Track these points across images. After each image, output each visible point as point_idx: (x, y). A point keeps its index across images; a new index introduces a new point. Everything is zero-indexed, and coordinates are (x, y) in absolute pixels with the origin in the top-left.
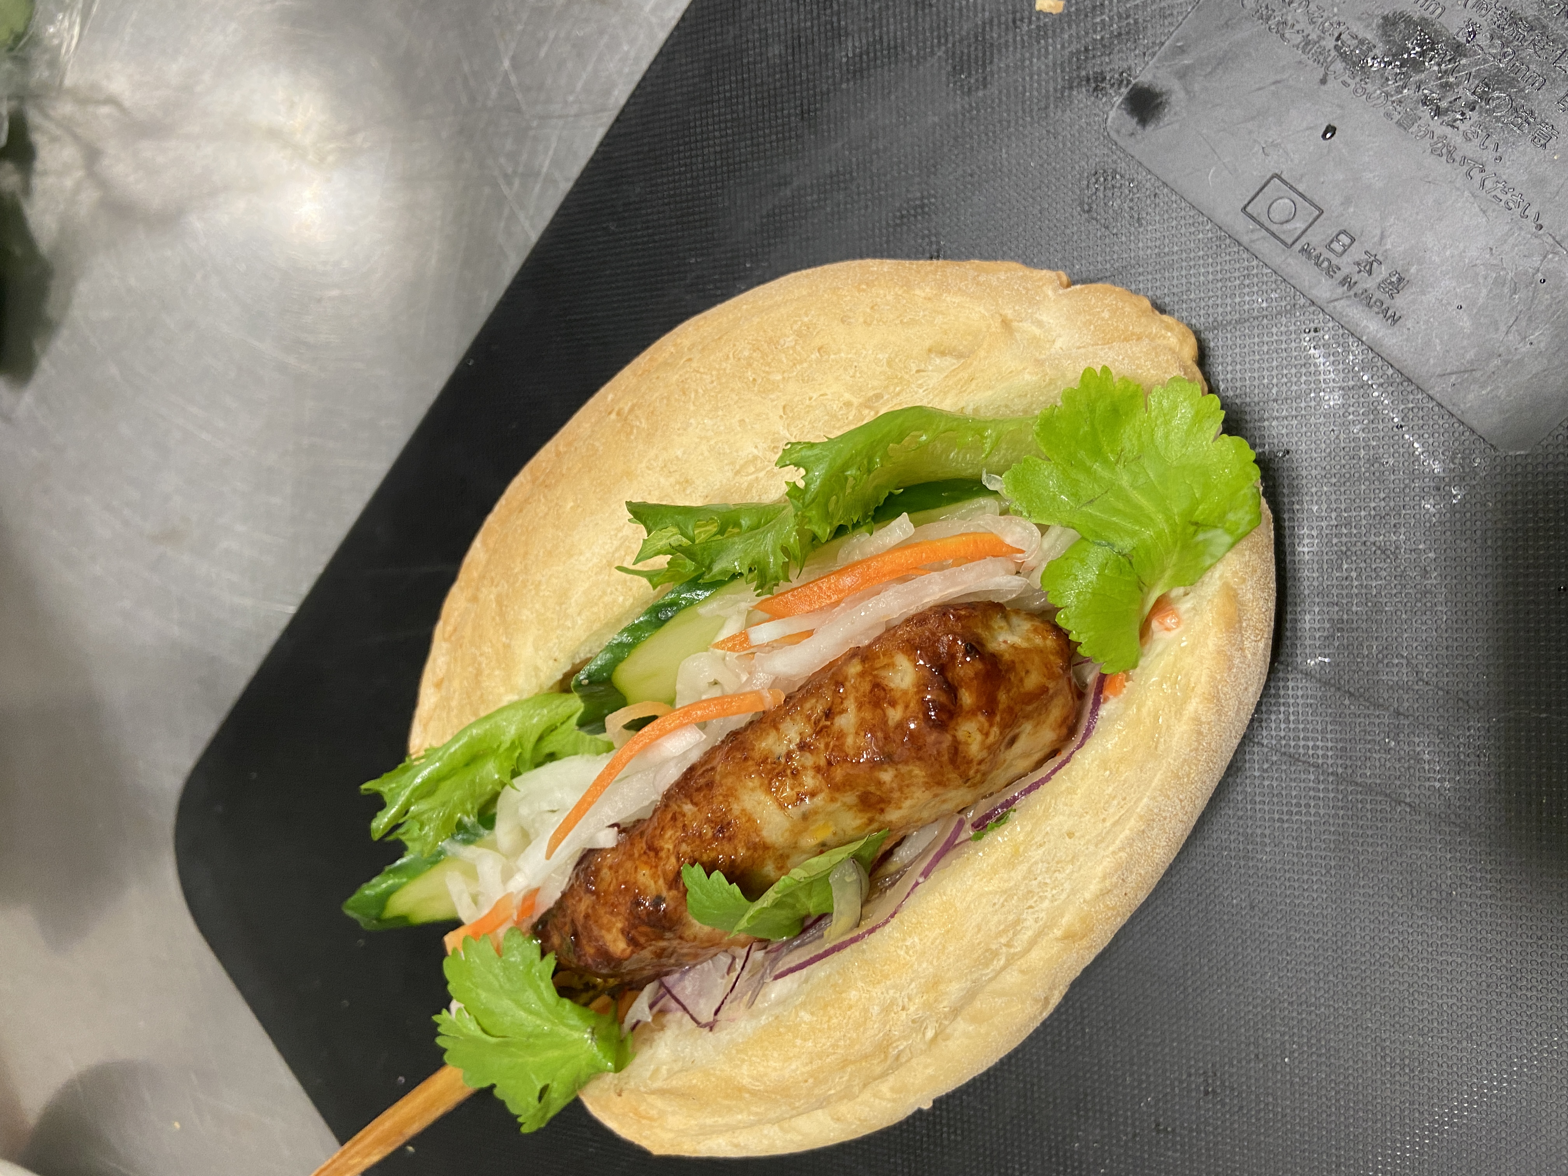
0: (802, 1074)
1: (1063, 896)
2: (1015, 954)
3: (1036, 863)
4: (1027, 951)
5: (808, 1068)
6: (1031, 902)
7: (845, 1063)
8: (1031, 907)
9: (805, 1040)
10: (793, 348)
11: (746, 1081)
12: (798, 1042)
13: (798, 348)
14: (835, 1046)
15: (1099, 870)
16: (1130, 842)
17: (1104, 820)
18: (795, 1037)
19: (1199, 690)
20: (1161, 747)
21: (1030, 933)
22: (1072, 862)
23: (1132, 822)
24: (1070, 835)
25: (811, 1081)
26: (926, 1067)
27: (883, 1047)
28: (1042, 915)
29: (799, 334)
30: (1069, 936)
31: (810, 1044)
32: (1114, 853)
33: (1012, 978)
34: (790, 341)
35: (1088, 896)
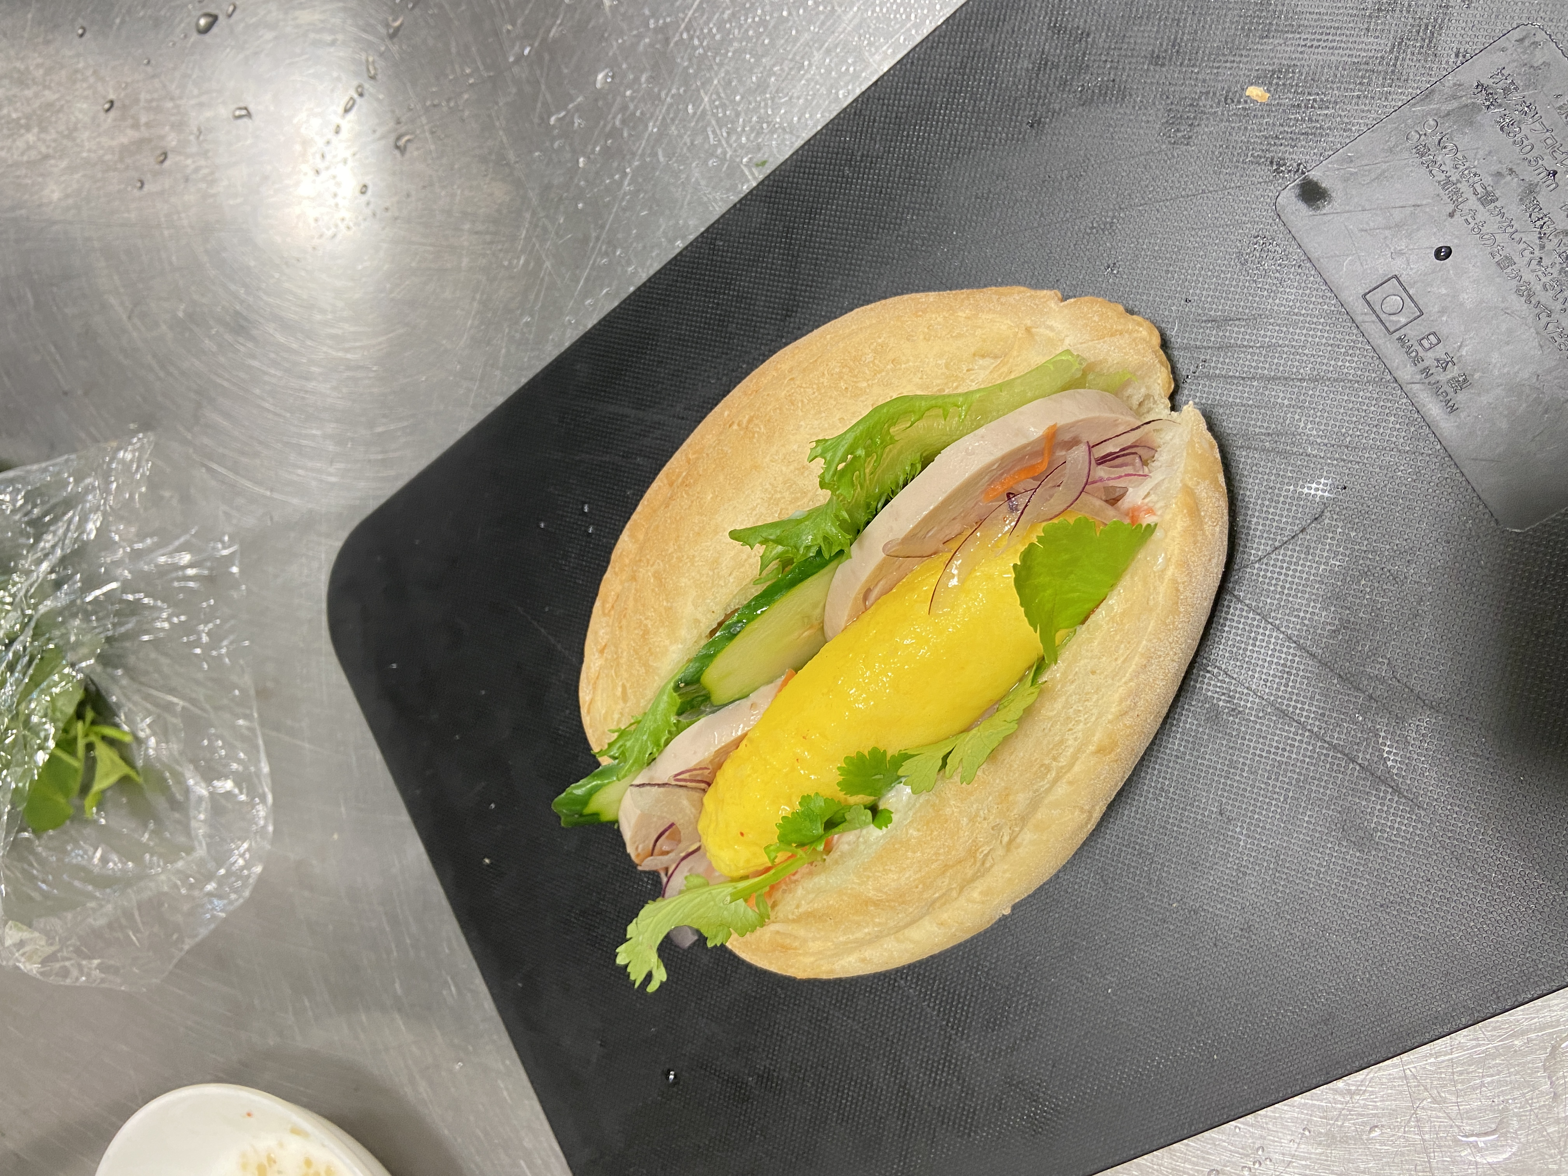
0: (914, 880)
1: (1093, 719)
2: (1062, 768)
3: (1071, 695)
4: (1071, 765)
5: (918, 876)
6: (1070, 726)
7: (946, 867)
8: (1070, 730)
9: (914, 852)
10: (873, 362)
11: (871, 894)
12: (909, 854)
13: (877, 362)
14: (937, 854)
15: (1117, 696)
16: (1137, 674)
17: (1116, 659)
18: (907, 851)
19: (1174, 560)
20: (1151, 603)
21: (1071, 750)
22: (1096, 692)
23: (1137, 659)
24: (1093, 673)
25: (920, 886)
26: (1004, 872)
27: (972, 853)
28: (1080, 735)
29: (875, 351)
30: (1101, 751)
31: (919, 854)
32: (1126, 683)
33: (1061, 790)
34: (870, 357)
35: (1110, 717)
